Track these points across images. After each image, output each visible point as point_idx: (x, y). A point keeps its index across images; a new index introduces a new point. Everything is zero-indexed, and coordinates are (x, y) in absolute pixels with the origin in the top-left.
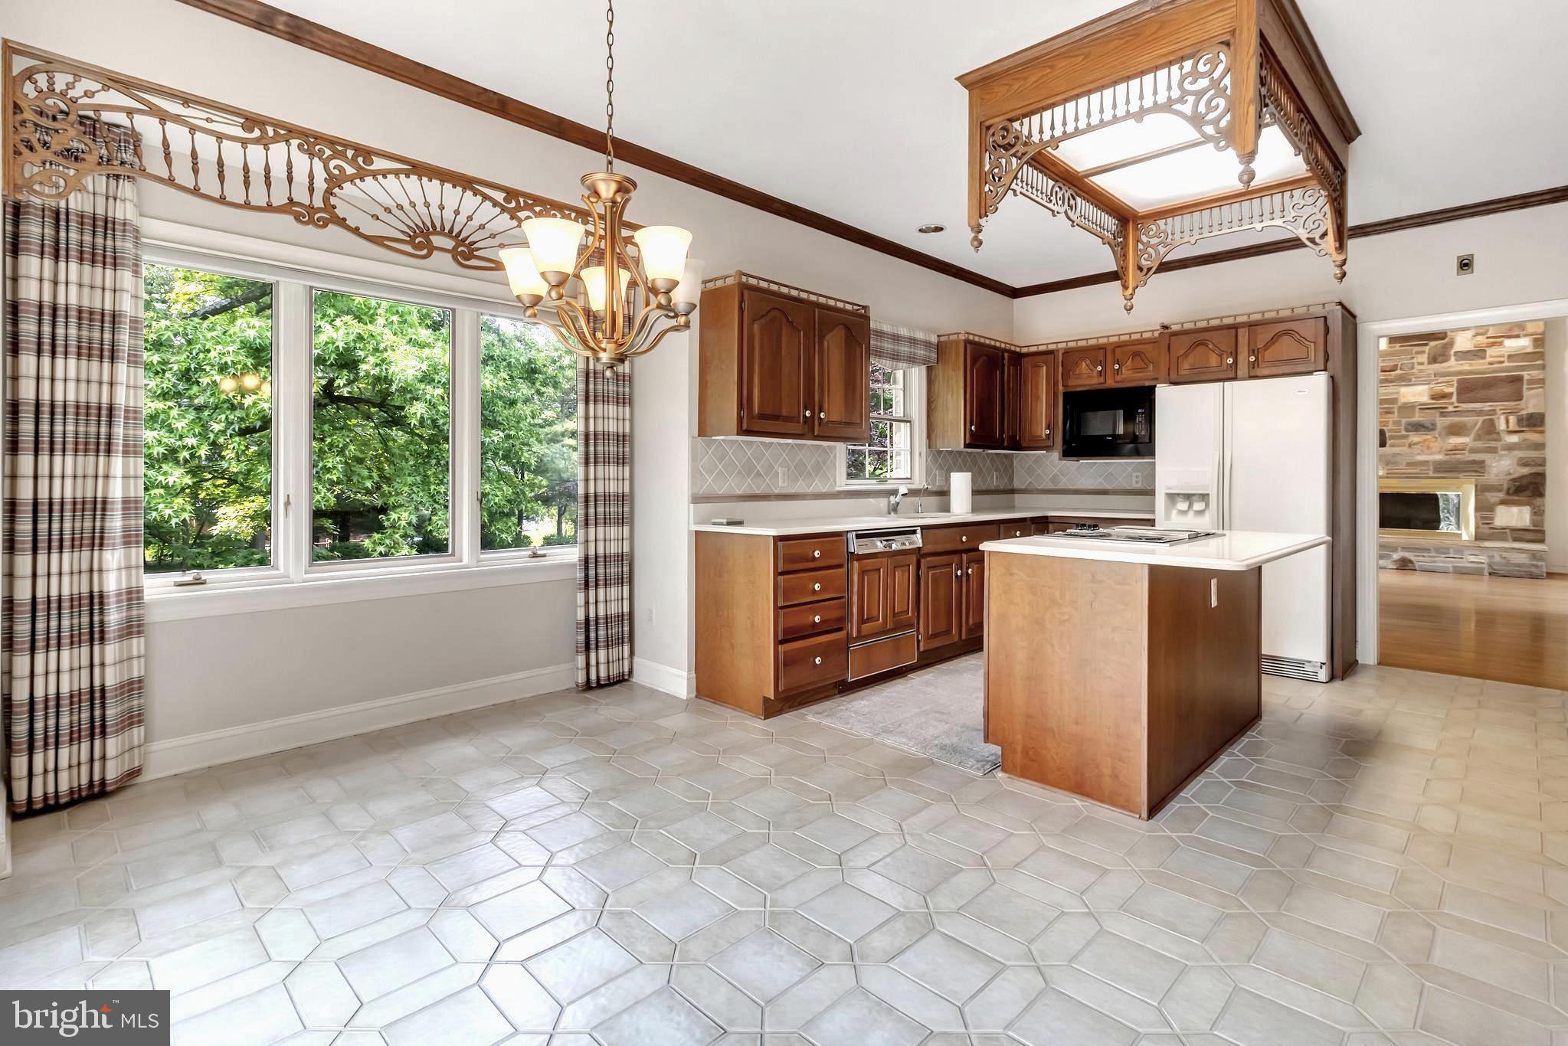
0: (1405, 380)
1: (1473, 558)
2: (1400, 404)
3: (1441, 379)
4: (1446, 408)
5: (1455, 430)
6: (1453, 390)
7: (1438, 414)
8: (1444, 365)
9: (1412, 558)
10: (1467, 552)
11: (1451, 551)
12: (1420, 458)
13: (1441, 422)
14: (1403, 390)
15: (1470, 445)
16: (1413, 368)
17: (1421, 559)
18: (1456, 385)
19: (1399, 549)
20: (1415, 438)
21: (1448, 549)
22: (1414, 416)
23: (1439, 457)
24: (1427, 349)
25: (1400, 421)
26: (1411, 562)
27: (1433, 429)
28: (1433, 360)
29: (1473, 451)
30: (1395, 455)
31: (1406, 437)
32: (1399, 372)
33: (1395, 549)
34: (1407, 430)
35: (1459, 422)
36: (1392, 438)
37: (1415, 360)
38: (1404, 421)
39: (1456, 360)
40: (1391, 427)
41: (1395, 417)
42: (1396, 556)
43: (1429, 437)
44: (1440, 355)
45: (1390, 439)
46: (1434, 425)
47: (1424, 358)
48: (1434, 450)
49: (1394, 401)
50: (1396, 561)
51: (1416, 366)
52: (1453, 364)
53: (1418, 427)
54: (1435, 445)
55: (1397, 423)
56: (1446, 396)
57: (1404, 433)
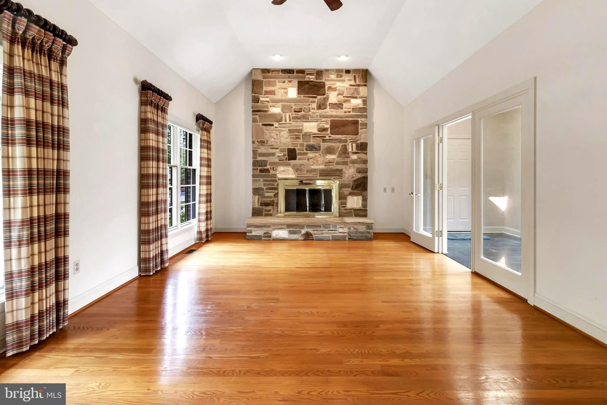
0: (305, 118)
1: (341, 230)
2: (303, 133)
3: (323, 119)
4: (325, 137)
5: (329, 151)
6: (328, 126)
7: (321, 140)
8: (324, 110)
9: (312, 232)
10: (338, 226)
11: (331, 226)
12: (313, 167)
13: (324, 145)
14: (305, 124)
15: (336, 160)
16: (309, 111)
17: (316, 232)
18: (330, 123)
19: (305, 227)
20: (311, 155)
21: (329, 225)
22: (310, 142)
23: (322, 167)
24: (316, 100)
25: (303, 144)
26: (311, 234)
27: (319, 150)
28: (319, 107)
29: (338, 163)
30: (301, 165)
31: (306, 154)
32: (303, 113)
33: (302, 227)
34: (307, 150)
35: (331, 146)
36: (300, 154)
37: (310, 106)
38: (305, 144)
39: (330, 108)
40: (299, 147)
41: (301, 141)
42: (303, 232)
43: (317, 154)
44: (323, 104)
45: (299, 155)
46: (320, 147)
47: (314, 105)
48: (319, 162)
49: (300, 131)
50: (303, 235)
51: (311, 110)
52: (329, 111)
53: (312, 148)
54: (321, 160)
55: (302, 145)
56: (325, 130)
57: (305, 151)
